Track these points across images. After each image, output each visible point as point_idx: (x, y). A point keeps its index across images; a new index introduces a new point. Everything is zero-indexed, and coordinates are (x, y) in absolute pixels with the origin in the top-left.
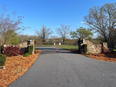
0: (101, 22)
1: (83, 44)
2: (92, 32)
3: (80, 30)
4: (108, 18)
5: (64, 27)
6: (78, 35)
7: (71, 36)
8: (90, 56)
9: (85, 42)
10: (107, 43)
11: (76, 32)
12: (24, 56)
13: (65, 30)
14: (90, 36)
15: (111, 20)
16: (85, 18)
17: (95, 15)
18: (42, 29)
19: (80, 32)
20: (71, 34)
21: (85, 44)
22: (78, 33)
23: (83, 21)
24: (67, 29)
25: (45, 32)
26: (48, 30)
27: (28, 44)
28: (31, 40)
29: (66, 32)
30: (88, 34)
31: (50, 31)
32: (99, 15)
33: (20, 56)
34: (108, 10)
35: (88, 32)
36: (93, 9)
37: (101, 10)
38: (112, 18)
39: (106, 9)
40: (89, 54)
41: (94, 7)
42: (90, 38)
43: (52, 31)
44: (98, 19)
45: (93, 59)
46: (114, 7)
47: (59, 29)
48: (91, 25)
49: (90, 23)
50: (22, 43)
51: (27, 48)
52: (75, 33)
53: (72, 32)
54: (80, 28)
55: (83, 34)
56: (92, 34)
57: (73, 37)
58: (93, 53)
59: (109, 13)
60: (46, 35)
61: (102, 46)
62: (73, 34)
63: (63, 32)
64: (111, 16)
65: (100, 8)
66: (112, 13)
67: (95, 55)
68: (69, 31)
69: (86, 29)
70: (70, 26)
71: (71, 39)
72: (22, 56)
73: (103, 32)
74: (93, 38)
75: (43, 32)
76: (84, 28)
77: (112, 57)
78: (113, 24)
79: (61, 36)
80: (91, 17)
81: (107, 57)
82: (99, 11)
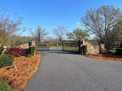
0: (98, 24)
1: (82, 45)
2: (89, 33)
3: (77, 32)
4: (104, 20)
5: (61, 28)
6: (74, 36)
7: (68, 37)
8: (90, 56)
9: (84, 44)
10: (104, 44)
11: (73, 33)
12: (27, 57)
13: (62, 31)
14: (86, 37)
15: (106, 22)
16: (82, 19)
17: (92, 17)
18: (37, 29)
19: (77, 33)
20: (67, 35)
21: (85, 45)
22: (75, 34)
23: (80, 23)
24: (63, 30)
25: (41, 33)
26: (44, 31)
27: (29, 45)
28: (32, 42)
29: (63, 33)
30: (85, 35)
31: (46, 32)
32: (95, 17)
33: (23, 57)
34: (104, 12)
35: (85, 33)
36: (90, 11)
37: (97, 12)
38: (108, 20)
39: (102, 11)
40: (89, 55)
41: (91, 9)
42: (87, 39)
43: (48, 32)
44: (94, 21)
45: (93, 59)
46: (110, 10)
47: (56, 30)
48: (88, 27)
49: (87, 25)
50: (23, 44)
51: (28, 49)
52: (71, 34)
53: (68, 33)
54: (77, 29)
55: (80, 35)
56: (88, 35)
57: (70, 38)
58: (92, 54)
59: (105, 16)
60: (41, 36)
61: (100, 47)
62: (70, 35)
63: (59, 33)
64: (107, 18)
65: (97, 10)
66: (108, 15)
67: (94, 55)
68: (66, 32)
69: (83, 30)
70: (67, 27)
71: (68, 40)
72: (25, 57)
73: (99, 33)
74: (89, 39)
75: (38, 33)
76: (80, 30)
77: (109, 57)
78: (109, 26)
79: (58, 37)
80: (88, 19)
81: (105, 57)
82: (95, 13)
